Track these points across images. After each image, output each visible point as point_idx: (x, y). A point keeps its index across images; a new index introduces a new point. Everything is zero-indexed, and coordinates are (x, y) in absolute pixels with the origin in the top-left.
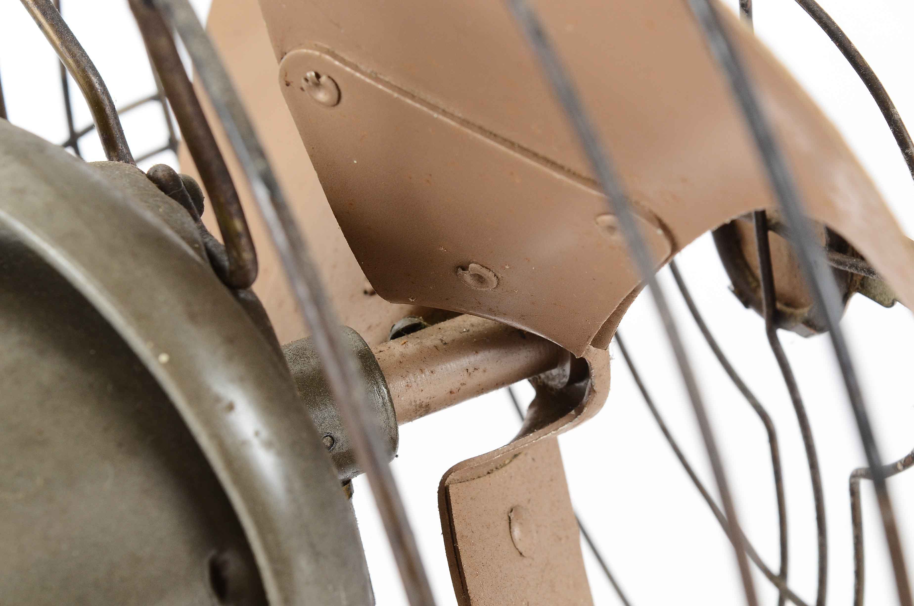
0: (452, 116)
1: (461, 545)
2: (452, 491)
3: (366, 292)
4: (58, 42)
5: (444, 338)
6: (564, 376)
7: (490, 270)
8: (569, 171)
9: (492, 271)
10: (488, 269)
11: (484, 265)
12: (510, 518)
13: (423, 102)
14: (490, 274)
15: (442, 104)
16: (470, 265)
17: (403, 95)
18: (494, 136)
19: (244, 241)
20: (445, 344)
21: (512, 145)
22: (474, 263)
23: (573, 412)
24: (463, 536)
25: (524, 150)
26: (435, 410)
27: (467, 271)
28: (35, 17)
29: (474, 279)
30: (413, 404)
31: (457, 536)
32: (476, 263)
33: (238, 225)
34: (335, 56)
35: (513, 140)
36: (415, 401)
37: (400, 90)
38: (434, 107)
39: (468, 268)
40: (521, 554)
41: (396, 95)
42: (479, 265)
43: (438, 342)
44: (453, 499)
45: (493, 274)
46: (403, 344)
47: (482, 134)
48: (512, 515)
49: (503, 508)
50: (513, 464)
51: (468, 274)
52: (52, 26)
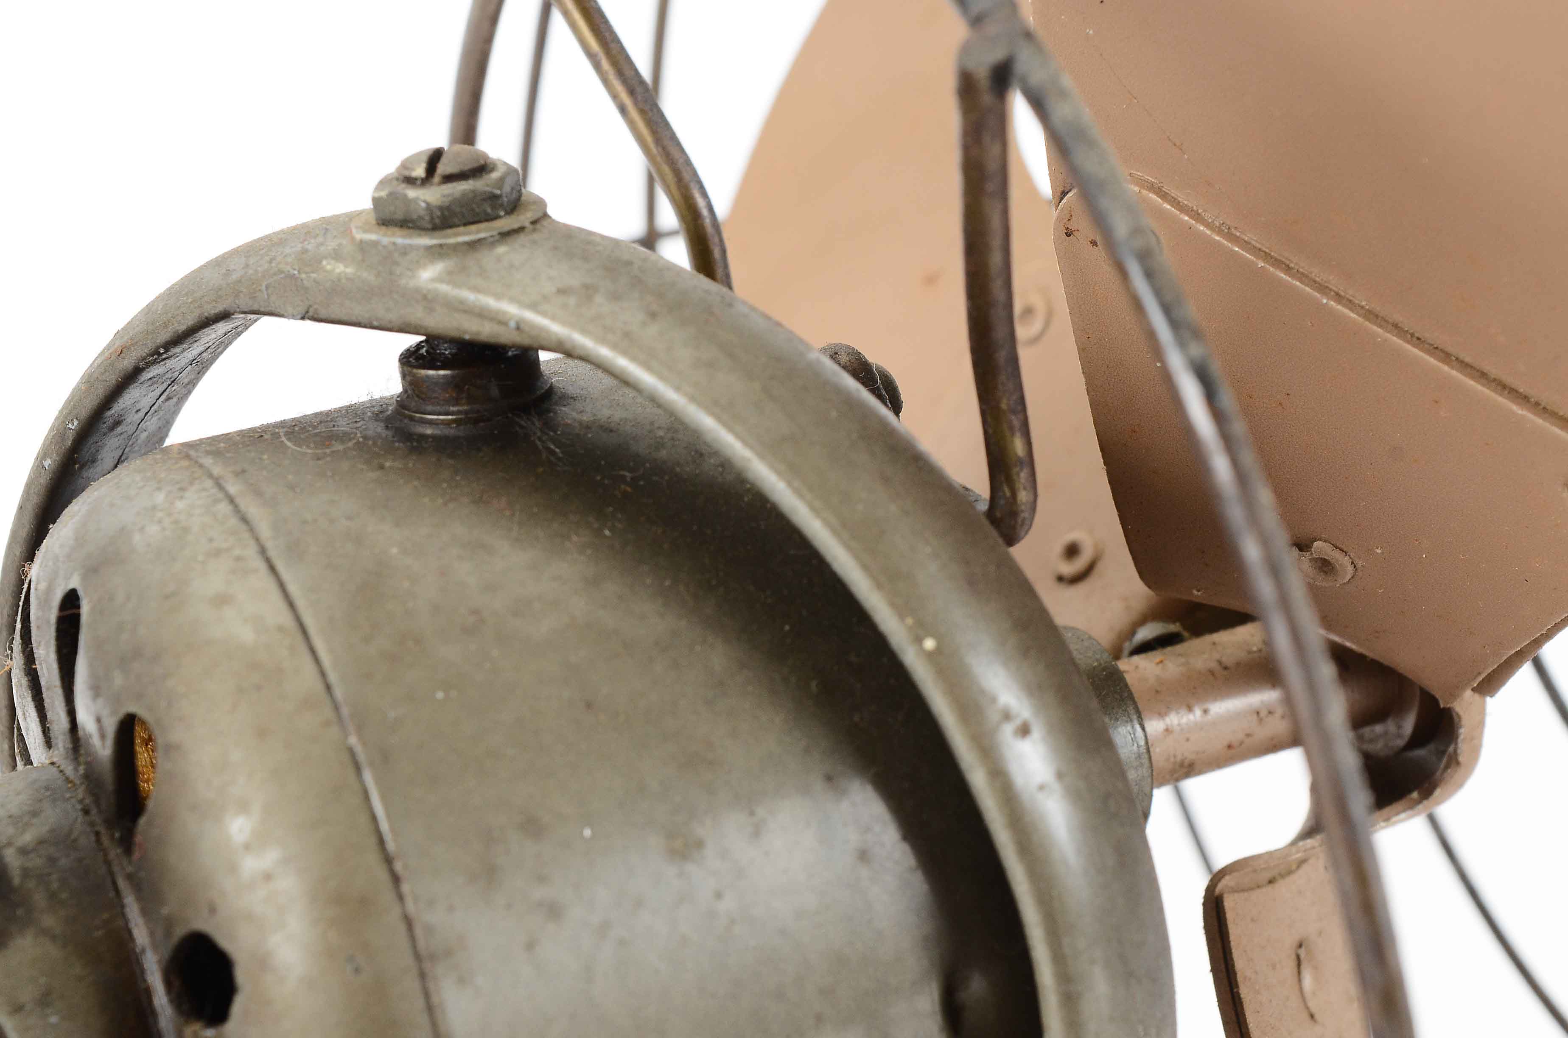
0: (1350, 304)
1: (1245, 992)
2: (1229, 903)
3: (1060, 579)
4: (649, 139)
5: (1224, 659)
6: (1399, 736)
7: (1346, 553)
8: (1537, 404)
9: (1349, 555)
10: (1343, 551)
11: (1337, 545)
12: (1298, 958)
13: (1303, 277)
14: (1346, 561)
15: (1334, 282)
16: (1315, 544)
17: (1273, 265)
18: (1418, 341)
19: (1024, 475)
20: (1226, 668)
21: (1446, 357)
22: (1322, 541)
23: (1415, 795)
24: (1245, 978)
25: (1464, 366)
26: (1200, 772)
27: (1307, 553)
28: (615, 97)
29: (1314, 566)
30: (1172, 759)
31: (1238, 976)
32: (1325, 541)
33: (1018, 446)
34: (1164, 196)
35: (1449, 349)
36: (1175, 756)
37: (1267, 257)
38: (1323, 289)
39: (1312, 548)
40: (1312, 1016)
41: (1261, 264)
42: (1329, 544)
43: (1213, 665)
44: (1230, 916)
45: (1351, 560)
46: (1158, 663)
47: (1398, 336)
48: (1302, 952)
49: (1290, 941)
50: (1301, 872)
51: (1307, 558)
52: (642, 112)
